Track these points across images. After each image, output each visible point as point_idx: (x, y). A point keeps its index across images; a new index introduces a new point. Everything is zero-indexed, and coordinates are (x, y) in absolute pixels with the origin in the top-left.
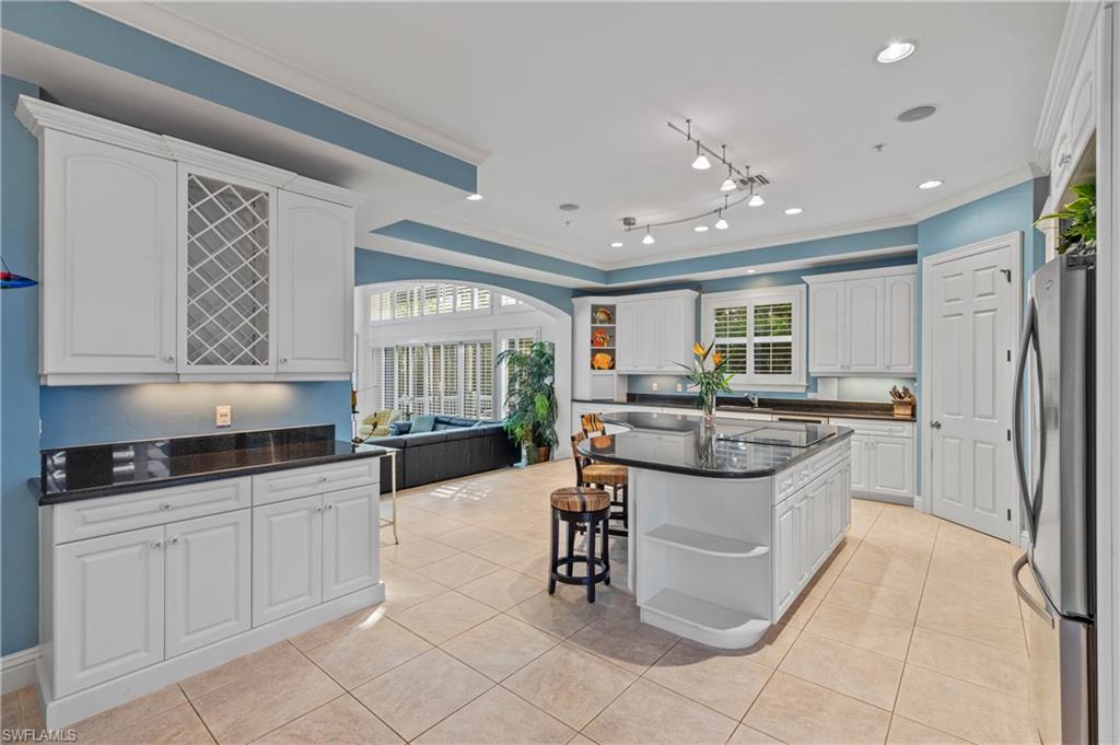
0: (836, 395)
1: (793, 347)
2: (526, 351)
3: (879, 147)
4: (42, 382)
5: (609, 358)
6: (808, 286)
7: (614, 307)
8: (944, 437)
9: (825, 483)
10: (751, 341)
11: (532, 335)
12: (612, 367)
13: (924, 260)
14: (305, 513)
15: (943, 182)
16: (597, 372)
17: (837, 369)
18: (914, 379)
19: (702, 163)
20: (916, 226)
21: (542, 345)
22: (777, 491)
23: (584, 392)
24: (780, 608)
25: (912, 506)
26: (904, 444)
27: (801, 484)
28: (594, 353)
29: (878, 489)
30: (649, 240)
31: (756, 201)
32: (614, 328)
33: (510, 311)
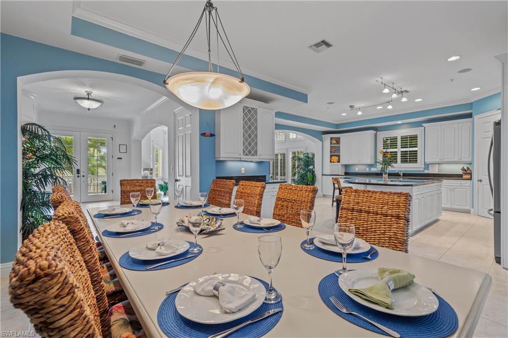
0: (437, 171)
1: (418, 152)
2: (302, 156)
3: (452, 80)
4: (216, 159)
5: (338, 158)
6: (425, 128)
7: (339, 138)
8: (483, 185)
9: (431, 195)
10: (399, 150)
11: (303, 150)
12: (339, 162)
13: (475, 116)
14: (270, 196)
15: (481, 88)
16: (332, 164)
17: (437, 160)
18: (471, 164)
19: (386, 91)
20: (472, 103)
21: (308, 154)
22: (414, 192)
23: (327, 172)
24: (414, 227)
25: (470, 213)
26: (466, 189)
27: (421, 192)
28: (331, 156)
29: (455, 207)
30: (360, 113)
31: (404, 100)
32: (339, 147)
33: (294, 140)
